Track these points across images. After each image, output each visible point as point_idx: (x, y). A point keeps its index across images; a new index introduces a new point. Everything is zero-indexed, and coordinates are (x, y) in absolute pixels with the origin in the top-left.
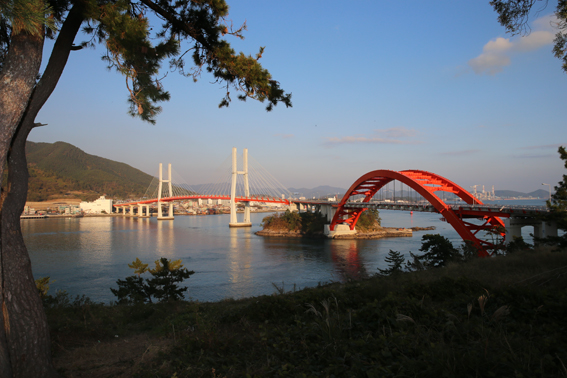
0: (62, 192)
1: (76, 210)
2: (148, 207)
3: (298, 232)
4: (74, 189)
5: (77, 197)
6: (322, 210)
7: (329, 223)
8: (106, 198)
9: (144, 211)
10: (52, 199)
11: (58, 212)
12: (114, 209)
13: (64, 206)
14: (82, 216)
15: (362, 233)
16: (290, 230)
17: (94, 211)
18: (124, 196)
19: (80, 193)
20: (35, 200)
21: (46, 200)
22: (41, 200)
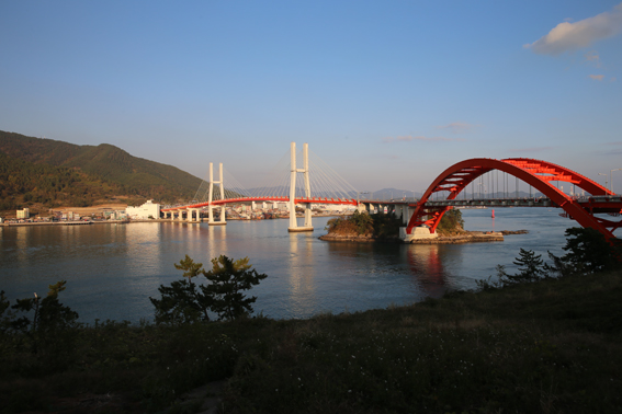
0: (108, 197)
1: (122, 215)
2: (198, 211)
3: (369, 236)
4: (120, 193)
5: (123, 202)
6: (397, 211)
7: (405, 225)
8: (153, 202)
9: (194, 216)
10: (97, 204)
11: (103, 218)
12: (162, 215)
13: (109, 211)
14: (128, 222)
15: (444, 237)
16: (359, 234)
17: (140, 217)
18: (172, 200)
19: (126, 198)
20: (80, 206)
21: (91, 205)
22: (86, 206)
